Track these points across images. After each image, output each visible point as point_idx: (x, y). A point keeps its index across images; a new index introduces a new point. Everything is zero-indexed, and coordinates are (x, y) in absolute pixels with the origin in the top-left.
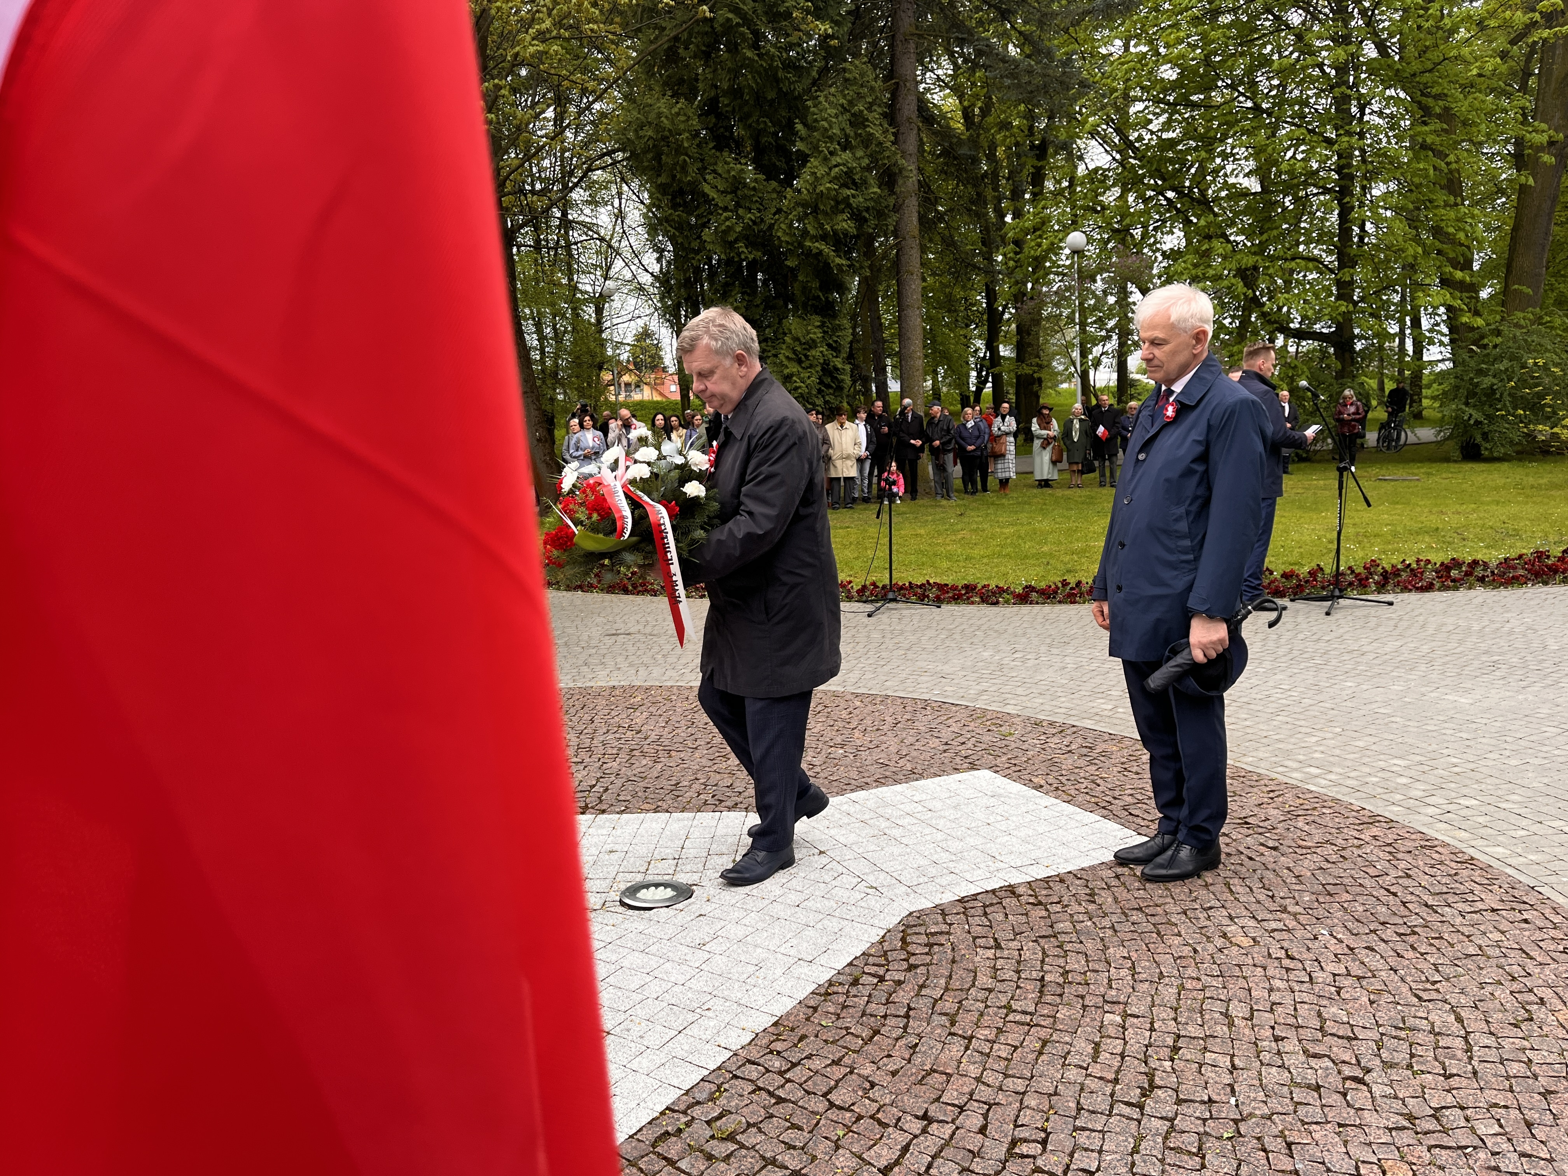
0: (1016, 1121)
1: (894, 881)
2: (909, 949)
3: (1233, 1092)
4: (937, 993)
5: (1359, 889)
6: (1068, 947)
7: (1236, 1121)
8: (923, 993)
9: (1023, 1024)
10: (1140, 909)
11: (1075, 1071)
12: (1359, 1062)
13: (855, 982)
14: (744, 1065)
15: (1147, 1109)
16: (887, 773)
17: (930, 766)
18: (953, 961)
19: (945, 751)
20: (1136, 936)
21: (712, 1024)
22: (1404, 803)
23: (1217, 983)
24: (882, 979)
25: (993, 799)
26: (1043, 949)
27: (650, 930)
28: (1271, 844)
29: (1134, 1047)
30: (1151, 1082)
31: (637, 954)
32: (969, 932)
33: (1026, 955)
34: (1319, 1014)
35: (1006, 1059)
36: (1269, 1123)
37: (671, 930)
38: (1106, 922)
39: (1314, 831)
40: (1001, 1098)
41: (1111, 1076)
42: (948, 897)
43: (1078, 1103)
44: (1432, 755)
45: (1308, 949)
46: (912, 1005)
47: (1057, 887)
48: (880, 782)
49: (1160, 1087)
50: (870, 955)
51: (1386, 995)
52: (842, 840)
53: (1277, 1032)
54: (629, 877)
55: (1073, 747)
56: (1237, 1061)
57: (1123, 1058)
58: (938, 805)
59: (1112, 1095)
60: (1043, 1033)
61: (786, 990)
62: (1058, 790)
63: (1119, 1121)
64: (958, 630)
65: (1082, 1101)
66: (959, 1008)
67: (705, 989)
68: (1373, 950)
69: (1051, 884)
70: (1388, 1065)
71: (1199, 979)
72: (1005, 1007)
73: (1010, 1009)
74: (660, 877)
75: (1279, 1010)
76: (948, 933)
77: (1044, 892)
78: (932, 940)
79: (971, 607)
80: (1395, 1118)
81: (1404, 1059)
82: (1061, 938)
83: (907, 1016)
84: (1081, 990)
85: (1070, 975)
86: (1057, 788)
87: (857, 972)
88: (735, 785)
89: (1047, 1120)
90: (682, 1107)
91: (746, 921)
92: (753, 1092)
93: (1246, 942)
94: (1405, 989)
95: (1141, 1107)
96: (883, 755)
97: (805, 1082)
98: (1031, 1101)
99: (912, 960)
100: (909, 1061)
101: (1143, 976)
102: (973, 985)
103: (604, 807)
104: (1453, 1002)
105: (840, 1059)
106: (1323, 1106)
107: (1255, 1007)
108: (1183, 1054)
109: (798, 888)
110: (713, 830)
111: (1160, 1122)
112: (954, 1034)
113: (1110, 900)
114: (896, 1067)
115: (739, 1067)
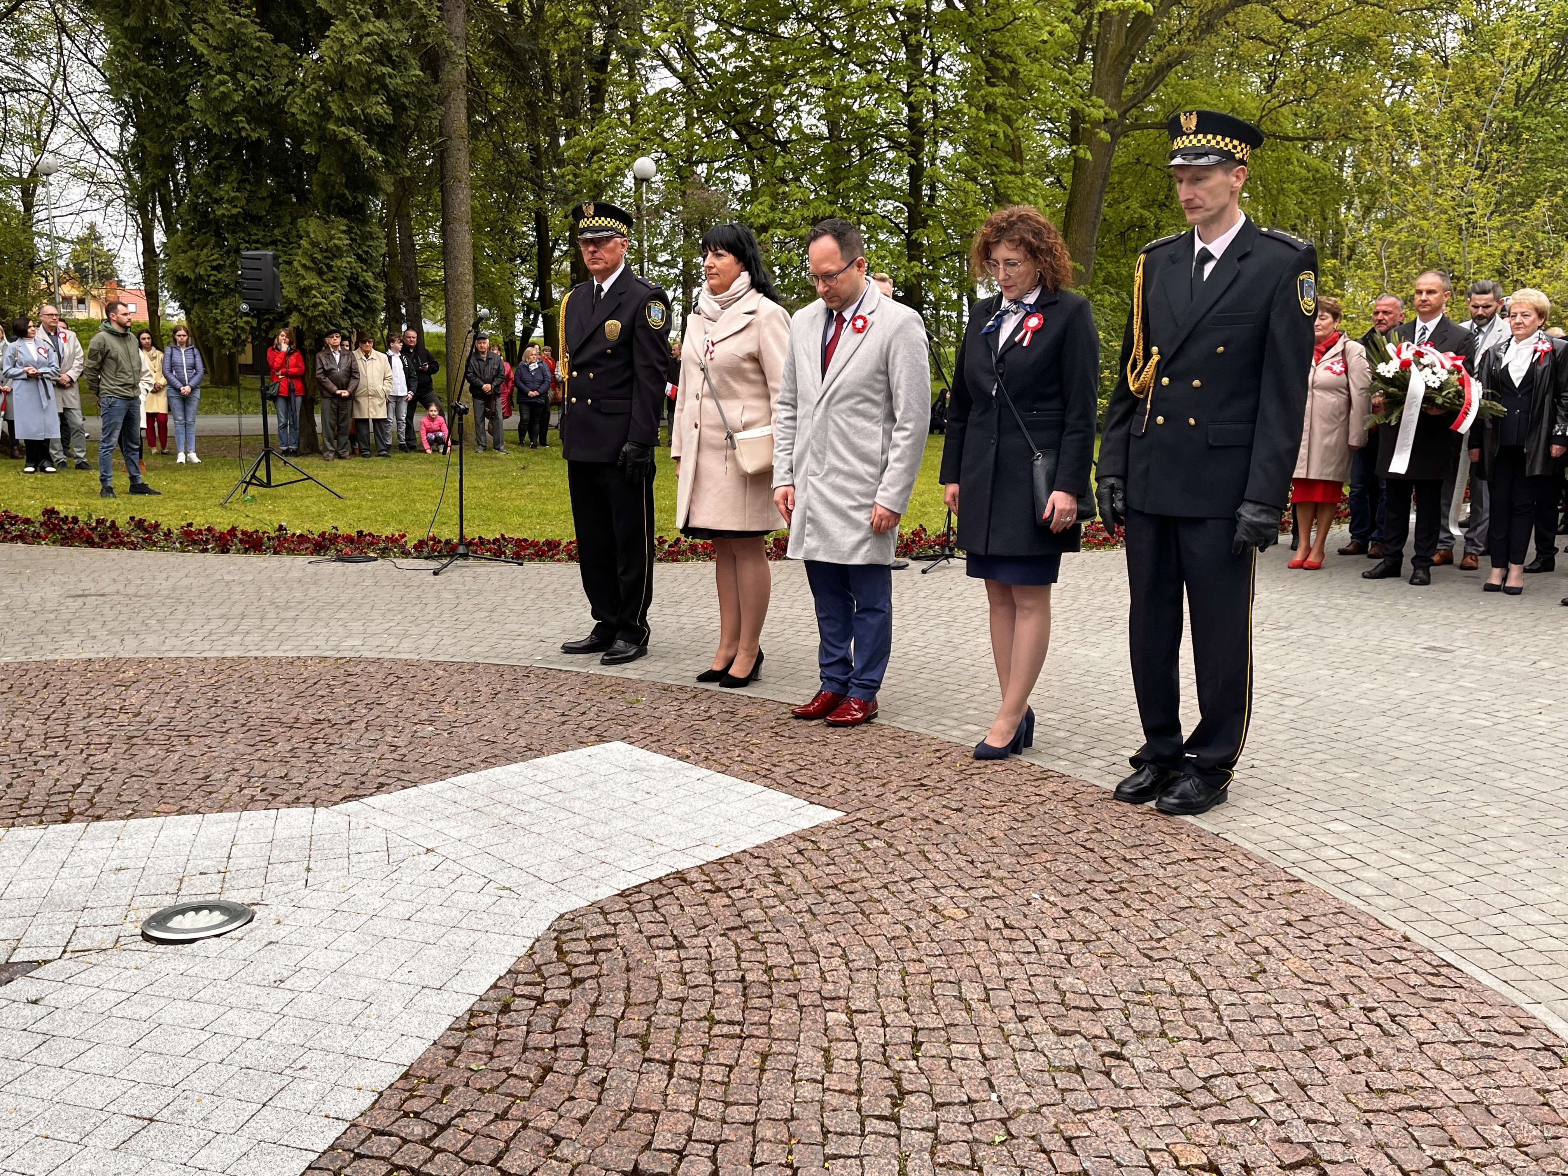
0: (752, 1160)
1: (532, 878)
2: (568, 959)
3: (991, 1086)
4: (618, 1011)
5: (1056, 848)
6: (764, 938)
7: (1003, 1121)
8: (598, 1013)
9: (732, 1037)
10: (835, 887)
11: (809, 1086)
12: (1111, 1036)
13: (505, 1009)
14: (369, 1137)
15: (904, 1121)
16: (497, 752)
17: (549, 740)
18: (628, 970)
19: (563, 723)
20: (838, 918)
21: (311, 1087)
22: (1069, 756)
23: (941, 963)
24: (540, 1001)
25: (633, 775)
26: (736, 944)
27: (196, 969)
28: (954, 805)
29: (870, 1049)
30: (899, 1086)
31: (181, 1004)
32: (640, 932)
33: (716, 952)
34: (1056, 987)
35: (722, 1083)
36: (1039, 1117)
37: (228, 968)
38: (801, 905)
39: (993, 790)
40: (728, 1133)
41: (853, 1087)
42: (605, 892)
43: (822, 1126)
44: (1080, 708)
45: (1025, 916)
46: (588, 1030)
47: (735, 869)
48: (489, 762)
49: (911, 1093)
50: (518, 972)
51: (1117, 958)
52: (454, 833)
53: (1020, 1012)
54: (153, 901)
55: (713, 712)
56: (986, 1051)
57: (860, 1063)
58: (568, 785)
59: (859, 1110)
60: (761, 1045)
61: (411, 1030)
62: (708, 760)
63: (876, 1141)
64: (550, 589)
65: (826, 1121)
66: (649, 1026)
67: (294, 1040)
68: (1088, 910)
69: (727, 866)
70: (1142, 1035)
71: (920, 961)
72: (705, 1018)
73: (715, 1022)
74: (201, 899)
75: (1014, 986)
76: (614, 935)
77: (721, 876)
78: (596, 945)
79: (558, 565)
80: (1168, 1094)
81: (1155, 1026)
82: (754, 928)
83: (584, 1044)
84: (792, 988)
85: (775, 972)
86: (707, 758)
87: (506, 996)
88: (291, 775)
89: (790, 1152)
91: (340, 944)
93: (960, 914)
94: (1133, 950)
95: (896, 1119)
96: (485, 731)
97: (462, 1149)
98: (766, 1131)
99: (576, 973)
100: (599, 1101)
101: (858, 964)
102: (660, 995)
103: (100, 812)
104: (1183, 958)
105: (506, 1112)
106: (1089, 1090)
107: (989, 986)
108: (927, 1050)
109: (405, 897)
110: (270, 832)
111: (923, 1134)
112: (651, 1060)
113: (799, 879)
114: (583, 1112)
115: (363, 1142)
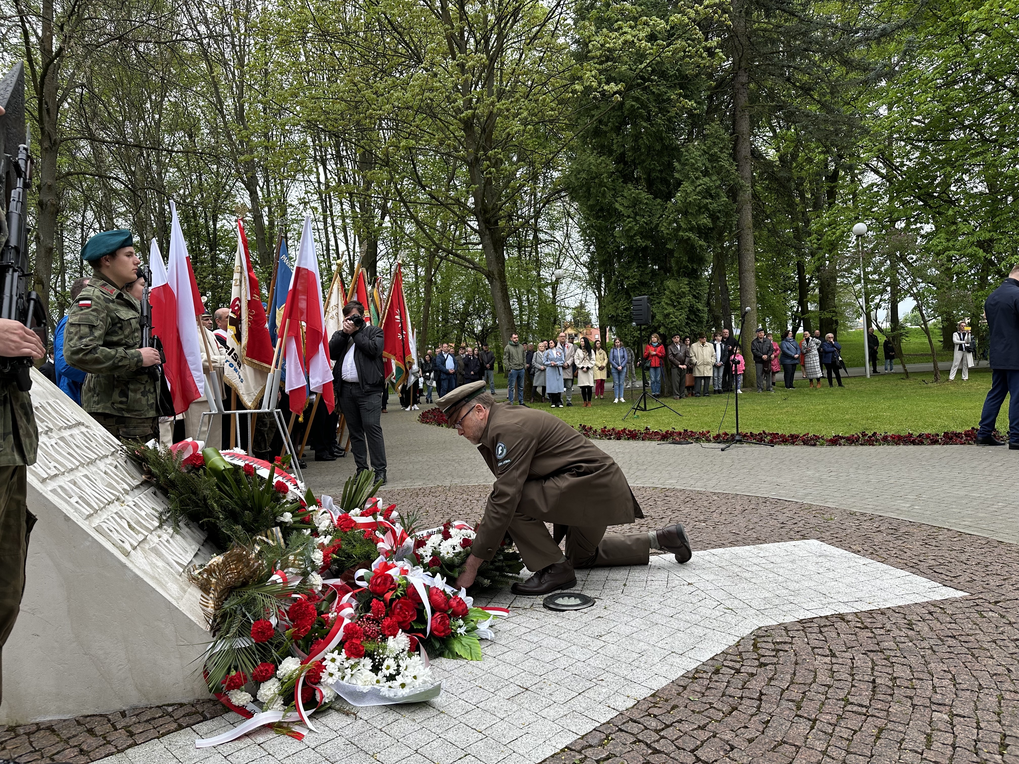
1: (746, 606)
2: (759, 652)
4: (785, 685)
6: (894, 660)
8: (772, 683)
9: (860, 714)
10: (953, 637)
11: (911, 754)
13: (717, 672)
14: (628, 722)
16: (739, 539)
17: (771, 536)
18: (796, 663)
19: (782, 528)
20: (952, 656)
21: (604, 691)
24: (738, 671)
25: (820, 558)
26: (872, 660)
27: (563, 624)
29: (964, 741)
31: (552, 638)
32: (808, 644)
33: (858, 663)
35: (847, 739)
37: (577, 625)
38: (925, 644)
42: (789, 619)
46: (764, 692)
47: (879, 617)
48: (733, 544)
50: (728, 654)
52: (706, 577)
55: (882, 528)
57: (954, 748)
58: (778, 560)
60: (879, 722)
61: (662, 671)
62: (873, 554)
64: (788, 459)
66: (803, 698)
67: (601, 666)
69: (875, 615)
72: (843, 700)
73: (849, 703)
76: (791, 643)
77: (869, 620)
78: (778, 647)
79: (796, 447)
82: (887, 653)
83: (760, 699)
84: (909, 692)
85: (898, 681)
86: (872, 553)
87: (718, 664)
90: (578, 748)
91: (633, 623)
92: (634, 742)
96: (735, 528)
97: (676, 739)
99: (762, 660)
100: (763, 733)
101: (964, 686)
102: (814, 681)
105: (705, 726)
109: (672, 606)
112: (800, 716)
113: (926, 629)
114: (751, 736)
115: (624, 723)
